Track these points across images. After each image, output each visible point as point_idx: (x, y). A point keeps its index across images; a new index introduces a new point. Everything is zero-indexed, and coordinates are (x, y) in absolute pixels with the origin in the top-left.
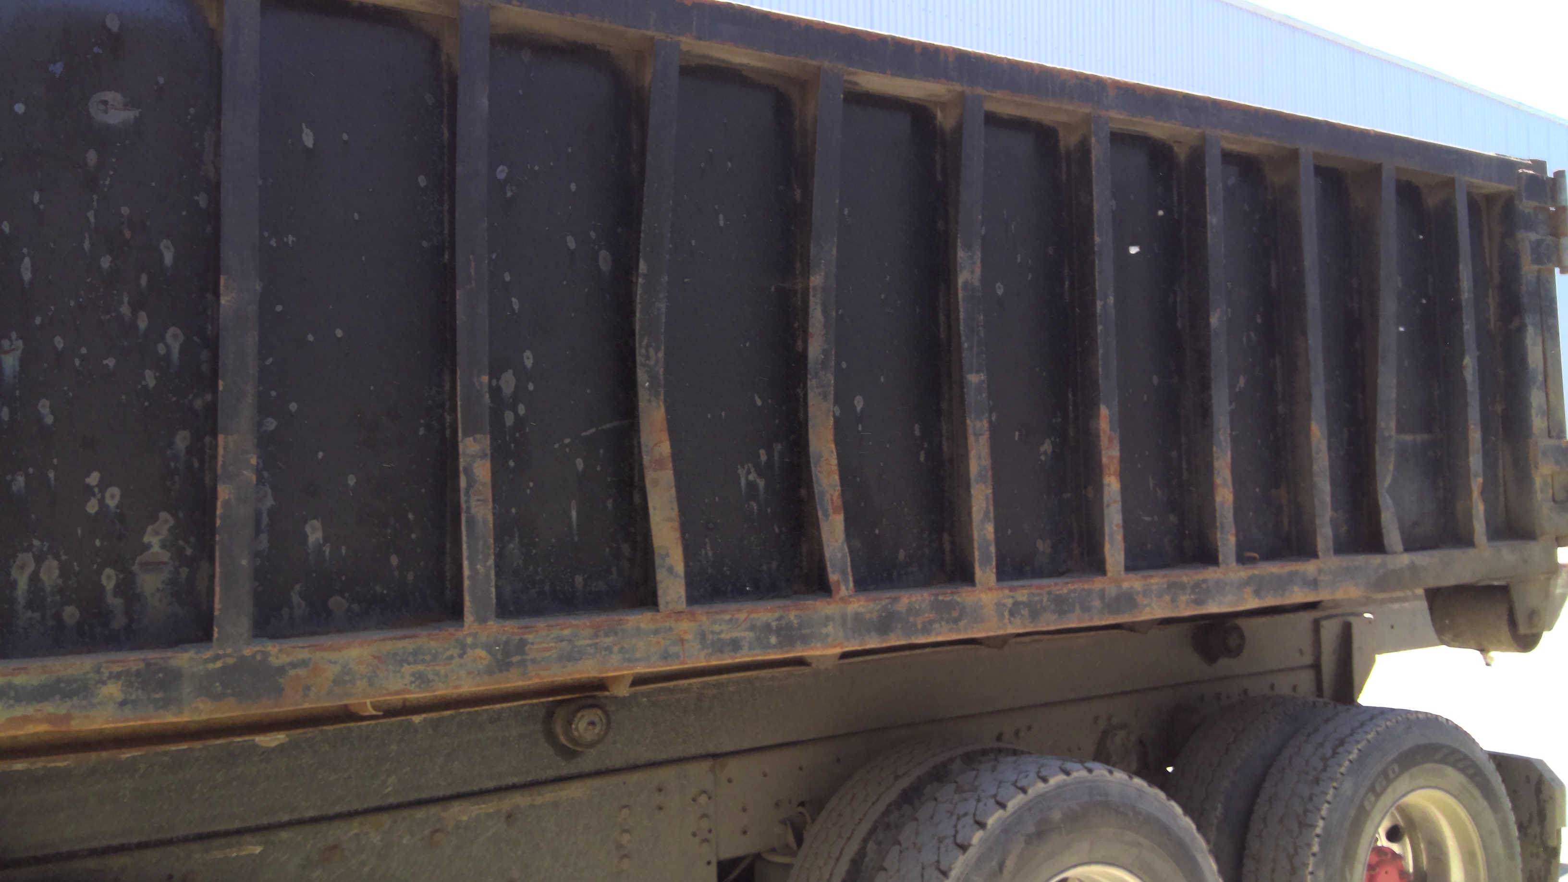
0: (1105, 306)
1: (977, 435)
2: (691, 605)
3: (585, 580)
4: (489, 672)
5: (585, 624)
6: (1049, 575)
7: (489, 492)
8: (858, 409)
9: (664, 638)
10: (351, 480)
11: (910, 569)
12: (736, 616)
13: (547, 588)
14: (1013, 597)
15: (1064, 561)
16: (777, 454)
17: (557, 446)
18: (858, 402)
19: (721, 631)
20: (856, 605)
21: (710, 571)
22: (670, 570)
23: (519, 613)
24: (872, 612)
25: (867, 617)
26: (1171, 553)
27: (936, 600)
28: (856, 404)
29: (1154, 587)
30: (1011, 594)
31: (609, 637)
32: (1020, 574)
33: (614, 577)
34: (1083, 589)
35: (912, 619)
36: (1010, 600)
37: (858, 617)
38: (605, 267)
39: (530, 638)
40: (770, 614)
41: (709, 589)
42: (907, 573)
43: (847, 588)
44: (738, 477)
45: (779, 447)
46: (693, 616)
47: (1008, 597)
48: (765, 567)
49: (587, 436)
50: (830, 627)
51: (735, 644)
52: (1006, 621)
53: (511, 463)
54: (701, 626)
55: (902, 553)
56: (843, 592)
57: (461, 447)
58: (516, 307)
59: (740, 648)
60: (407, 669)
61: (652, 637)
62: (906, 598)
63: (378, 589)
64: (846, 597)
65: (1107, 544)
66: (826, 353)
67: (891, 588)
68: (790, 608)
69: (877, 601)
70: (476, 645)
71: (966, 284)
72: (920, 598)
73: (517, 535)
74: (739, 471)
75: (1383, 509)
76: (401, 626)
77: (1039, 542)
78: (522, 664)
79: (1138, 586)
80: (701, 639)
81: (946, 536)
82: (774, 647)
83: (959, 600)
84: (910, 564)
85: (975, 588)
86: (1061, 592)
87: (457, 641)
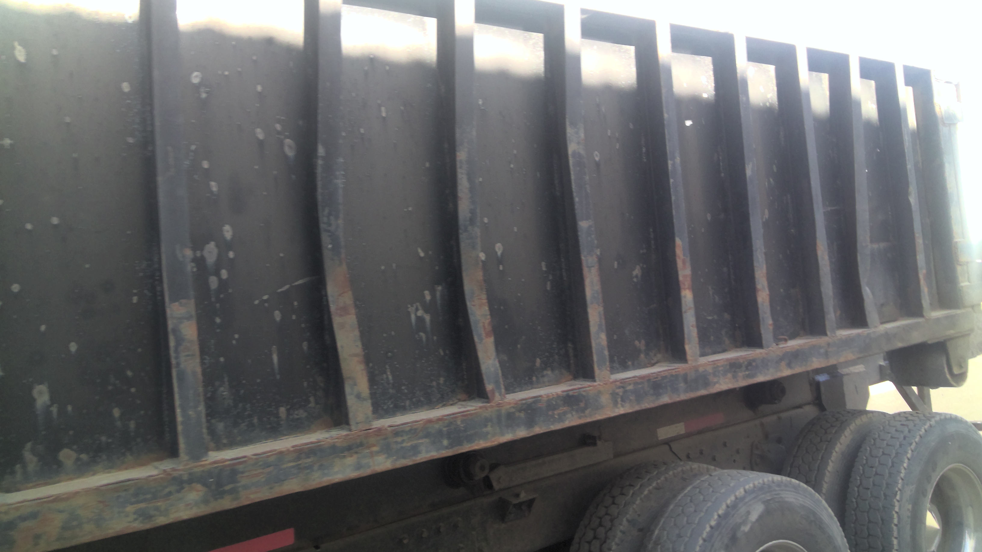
0: (674, 167)
1: (589, 267)
2: (378, 420)
3: (288, 410)
4: (206, 502)
5: (288, 450)
6: (645, 366)
7: (196, 348)
8: (499, 253)
9: (356, 453)
10: (73, 347)
11: (545, 372)
12: (415, 427)
13: (255, 420)
14: (623, 387)
15: (655, 355)
16: (438, 294)
17: (257, 302)
18: (499, 248)
19: (403, 441)
20: (508, 407)
21: (391, 391)
22: (358, 396)
23: (232, 444)
24: (520, 411)
25: (517, 414)
26: (727, 341)
27: (568, 396)
28: (497, 249)
29: (721, 369)
30: (621, 385)
31: (309, 457)
32: (625, 367)
33: (312, 405)
34: (672, 376)
35: (550, 413)
36: (621, 390)
37: (510, 416)
38: (290, 153)
39: (241, 468)
40: (441, 422)
41: (391, 406)
42: (543, 376)
43: (500, 395)
44: (409, 314)
45: (440, 288)
46: (379, 430)
47: (619, 387)
48: (434, 383)
49: (282, 292)
50: (489, 426)
51: (415, 449)
52: (619, 405)
53: (218, 320)
54: (385, 439)
55: (538, 361)
56: (497, 398)
57: (169, 312)
58: (215, 189)
59: (419, 452)
60: (130, 509)
61: (346, 453)
62: (545, 396)
63: (103, 439)
64: (500, 402)
65: (686, 341)
66: (473, 212)
67: (532, 388)
68: (457, 415)
69: (524, 402)
70: (192, 479)
71: (574, 153)
72: (555, 396)
73: (226, 379)
74: (410, 310)
75: (865, 297)
76: (126, 469)
77: (637, 343)
78: (233, 491)
79: (710, 369)
80: (387, 449)
81: (570, 345)
82: (447, 448)
83: (584, 393)
84: (545, 369)
85: (595, 384)
86: (656, 379)
87: (174, 479)
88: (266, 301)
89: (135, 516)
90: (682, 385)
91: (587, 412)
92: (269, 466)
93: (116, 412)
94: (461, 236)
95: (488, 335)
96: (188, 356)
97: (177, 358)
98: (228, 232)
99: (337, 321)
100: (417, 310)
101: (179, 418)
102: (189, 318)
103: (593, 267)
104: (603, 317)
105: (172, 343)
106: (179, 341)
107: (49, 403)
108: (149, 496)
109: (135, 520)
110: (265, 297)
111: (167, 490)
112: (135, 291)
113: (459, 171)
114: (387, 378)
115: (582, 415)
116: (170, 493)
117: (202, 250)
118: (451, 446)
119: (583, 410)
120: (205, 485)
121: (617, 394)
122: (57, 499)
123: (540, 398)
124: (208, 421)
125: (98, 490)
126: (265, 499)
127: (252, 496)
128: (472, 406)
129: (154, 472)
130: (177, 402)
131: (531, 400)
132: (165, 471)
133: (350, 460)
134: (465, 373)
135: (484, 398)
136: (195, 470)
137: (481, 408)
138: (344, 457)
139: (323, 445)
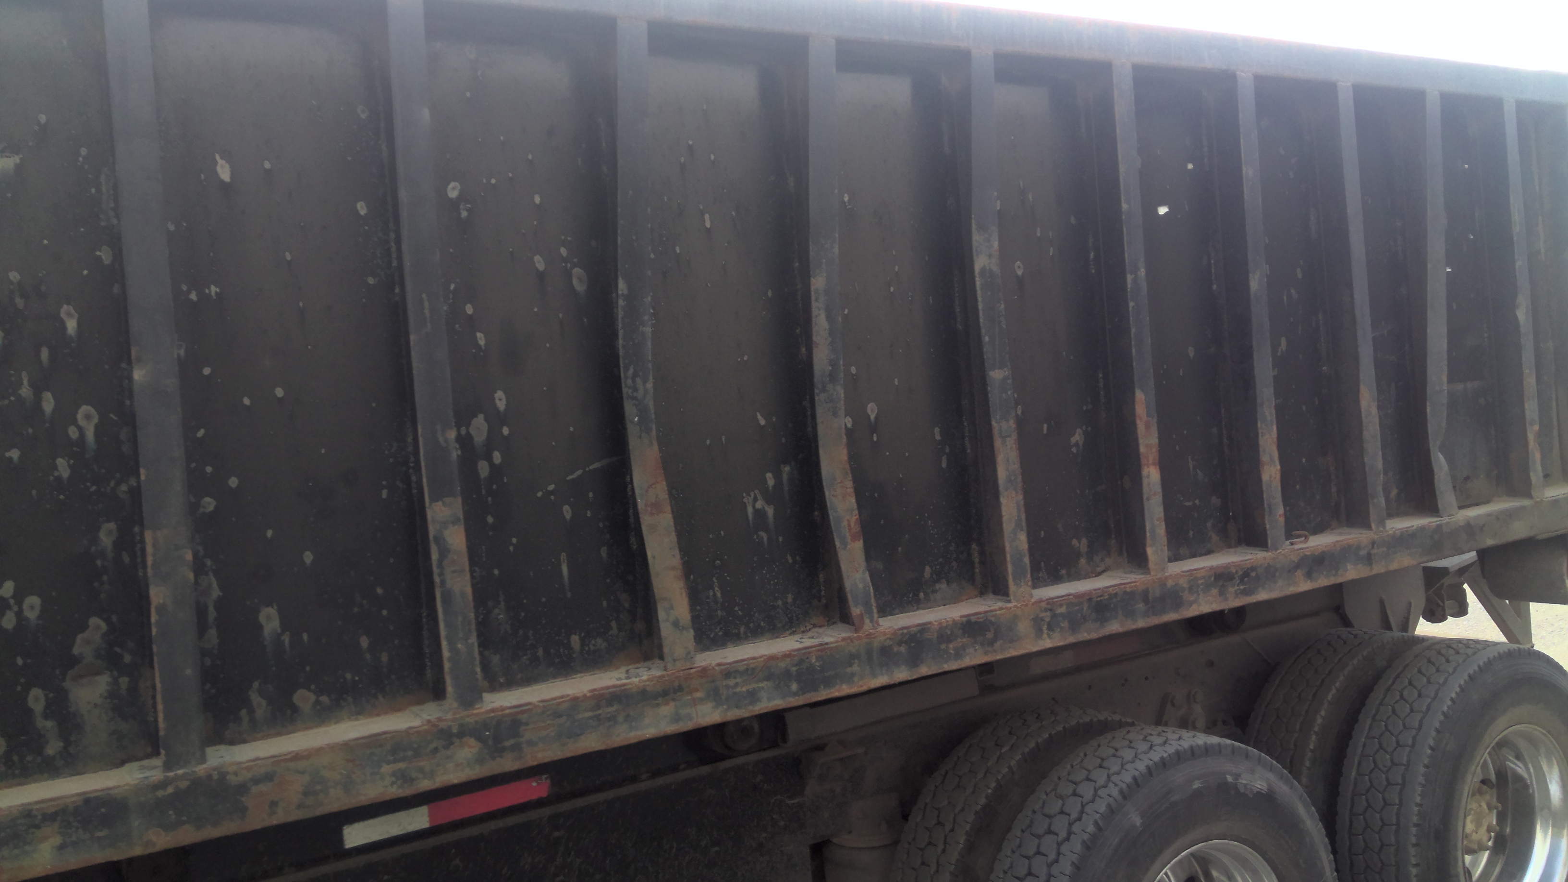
0: (1135, 280)
1: (1004, 438)
2: (701, 654)
3: (582, 640)
4: (480, 760)
5: (585, 696)
6: (1086, 577)
7: (465, 561)
8: (872, 417)
9: (673, 700)
10: (308, 557)
11: (937, 586)
12: (752, 666)
13: (540, 652)
14: (1051, 610)
15: (1102, 560)
16: (785, 477)
17: (540, 494)
18: (872, 410)
19: (737, 685)
20: (882, 638)
21: (719, 613)
22: (676, 624)
23: (510, 684)
24: (900, 644)
25: (896, 649)
26: (1215, 538)
27: (969, 622)
28: (869, 411)
29: (1200, 582)
30: (1049, 607)
31: (612, 706)
32: (1056, 578)
33: (614, 631)
34: (1125, 592)
35: (943, 646)
36: (1048, 613)
37: (885, 651)
38: (580, 287)
39: (524, 718)
40: (788, 660)
41: (720, 634)
42: (934, 592)
43: (872, 621)
44: (744, 506)
45: (787, 469)
46: (704, 671)
47: (1046, 610)
48: (780, 602)
49: (573, 480)
50: (856, 665)
51: (753, 696)
52: (1045, 636)
53: (490, 519)
54: (713, 681)
55: (928, 570)
56: (867, 625)
57: (429, 514)
58: (482, 342)
59: (759, 700)
60: (386, 769)
61: (660, 700)
62: (936, 623)
63: (348, 676)
64: (871, 631)
65: (1149, 541)
66: (833, 364)
67: (918, 609)
68: (810, 650)
69: (905, 631)
70: (464, 732)
71: (983, 270)
72: (951, 623)
73: (502, 598)
74: (745, 500)
75: (1436, 469)
76: (378, 715)
77: (1075, 542)
78: (517, 748)
79: (1183, 582)
80: (714, 695)
81: (974, 546)
82: (796, 694)
83: (993, 619)
84: (938, 581)
85: (1010, 605)
86: (1102, 598)
87: (442, 731)
88: (552, 493)
89: (394, 779)
90: (1141, 606)
91: (998, 644)
92: (560, 716)
93: (364, 642)
94: (816, 398)
95: (854, 538)
96: (454, 572)
97: (441, 574)
98: (500, 400)
99: (646, 521)
100: (755, 499)
101: (446, 654)
102: (455, 522)
103: (1010, 436)
104: (1023, 509)
105: (435, 557)
106: (444, 553)
107: (279, 631)
108: (410, 753)
109: (393, 783)
110: (551, 487)
111: (433, 745)
112: (384, 483)
113: (814, 304)
114: (715, 595)
115: (990, 649)
116: (436, 750)
117: (468, 425)
118: (803, 691)
119: (991, 643)
120: (480, 739)
121: (1042, 619)
122: (296, 757)
123: (929, 626)
124: (481, 653)
125: (347, 747)
126: (556, 758)
127: (540, 755)
128: (831, 636)
129: (416, 723)
130: (443, 632)
131: (915, 629)
132: (429, 721)
133: (667, 710)
134: (822, 588)
135: (848, 623)
136: (468, 720)
137: (844, 639)
138: (658, 705)
139: (630, 689)
